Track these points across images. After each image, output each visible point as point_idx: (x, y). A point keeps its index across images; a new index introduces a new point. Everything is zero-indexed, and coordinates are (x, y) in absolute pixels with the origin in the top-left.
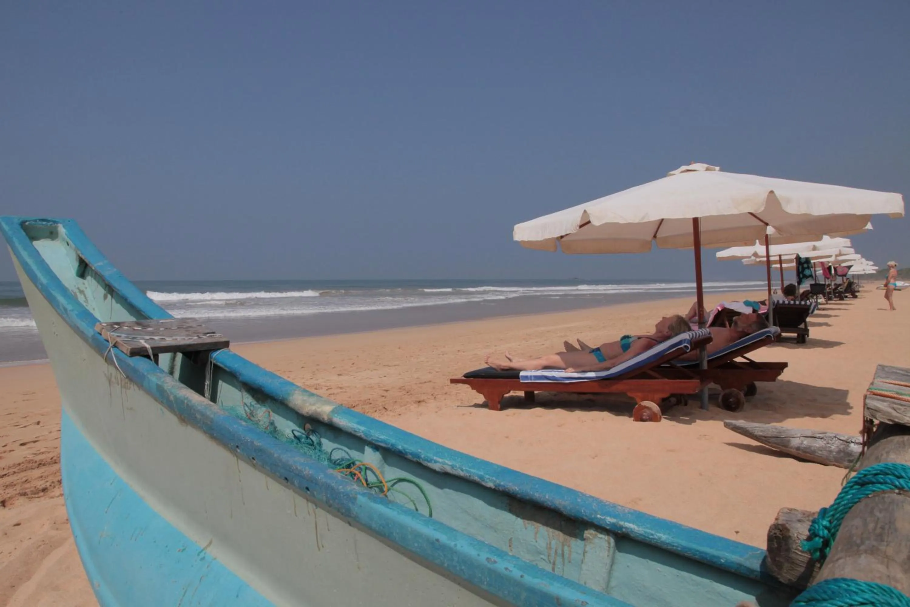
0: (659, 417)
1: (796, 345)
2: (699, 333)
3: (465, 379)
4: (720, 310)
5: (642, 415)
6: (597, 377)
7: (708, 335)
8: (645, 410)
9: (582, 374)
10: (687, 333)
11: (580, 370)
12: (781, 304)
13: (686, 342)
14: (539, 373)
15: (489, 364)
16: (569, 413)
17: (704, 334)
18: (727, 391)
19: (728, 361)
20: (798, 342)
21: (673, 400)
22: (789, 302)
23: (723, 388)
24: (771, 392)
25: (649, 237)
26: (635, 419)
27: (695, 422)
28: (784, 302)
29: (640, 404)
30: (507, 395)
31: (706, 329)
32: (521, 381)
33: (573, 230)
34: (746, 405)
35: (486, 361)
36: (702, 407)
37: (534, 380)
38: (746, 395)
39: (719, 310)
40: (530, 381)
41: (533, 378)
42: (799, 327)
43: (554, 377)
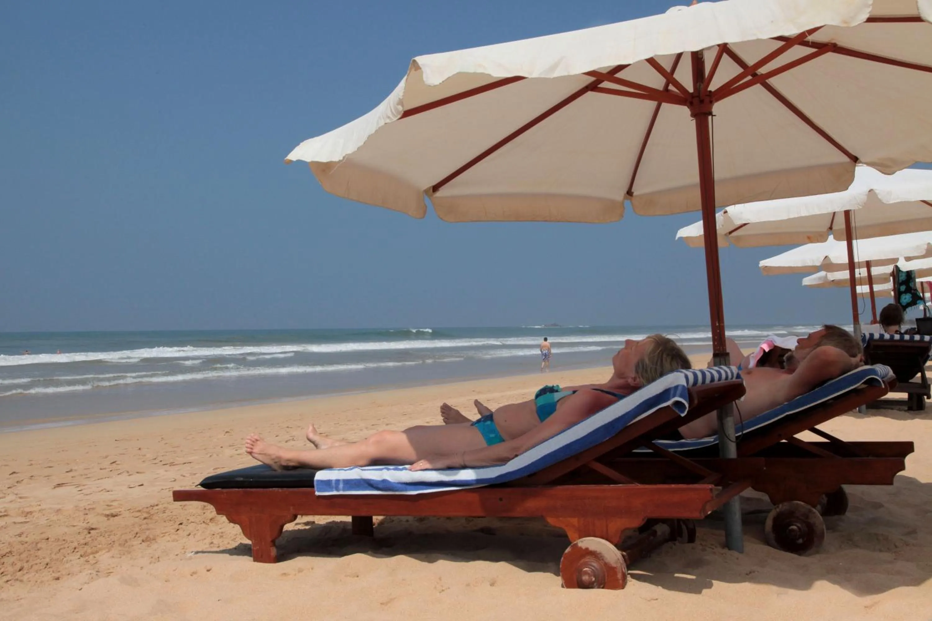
0: (619, 576)
1: (907, 414)
2: (711, 373)
3: (203, 491)
4: (767, 350)
5: (580, 572)
6: (478, 481)
7: (734, 379)
8: (587, 559)
9: (447, 475)
10: (681, 372)
11: (439, 465)
12: (876, 340)
13: (679, 392)
14: (355, 474)
15: (256, 455)
16: (425, 564)
17: (724, 376)
18: (783, 507)
19: (784, 441)
20: (910, 409)
21: (662, 529)
22: (892, 337)
23: (775, 502)
24: (878, 506)
25: (619, 195)
26: (565, 582)
27: (710, 586)
28: (882, 336)
29: (576, 545)
30: (289, 527)
31: (729, 368)
32: (317, 493)
33: (391, 116)
34: (828, 537)
35: (249, 450)
36: (728, 545)
37: (344, 490)
38: (824, 513)
39: (764, 351)
40: (335, 493)
41: (341, 486)
42: (910, 381)
43: (384, 481)
